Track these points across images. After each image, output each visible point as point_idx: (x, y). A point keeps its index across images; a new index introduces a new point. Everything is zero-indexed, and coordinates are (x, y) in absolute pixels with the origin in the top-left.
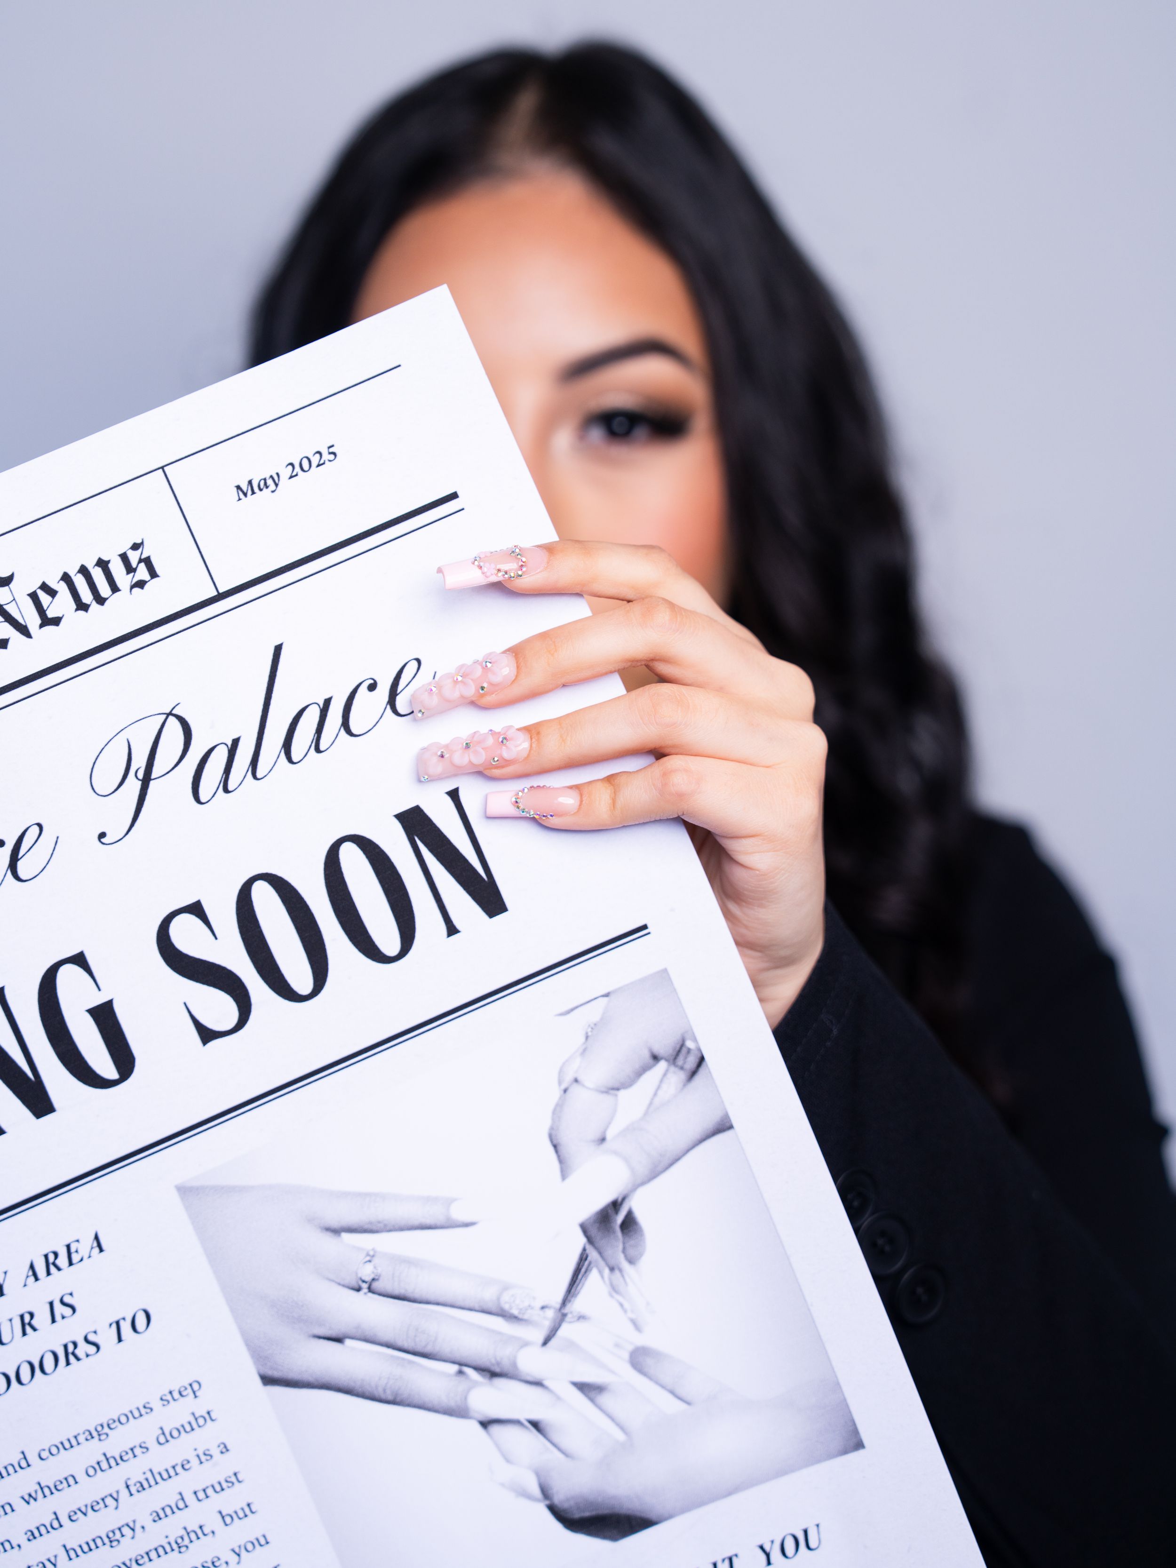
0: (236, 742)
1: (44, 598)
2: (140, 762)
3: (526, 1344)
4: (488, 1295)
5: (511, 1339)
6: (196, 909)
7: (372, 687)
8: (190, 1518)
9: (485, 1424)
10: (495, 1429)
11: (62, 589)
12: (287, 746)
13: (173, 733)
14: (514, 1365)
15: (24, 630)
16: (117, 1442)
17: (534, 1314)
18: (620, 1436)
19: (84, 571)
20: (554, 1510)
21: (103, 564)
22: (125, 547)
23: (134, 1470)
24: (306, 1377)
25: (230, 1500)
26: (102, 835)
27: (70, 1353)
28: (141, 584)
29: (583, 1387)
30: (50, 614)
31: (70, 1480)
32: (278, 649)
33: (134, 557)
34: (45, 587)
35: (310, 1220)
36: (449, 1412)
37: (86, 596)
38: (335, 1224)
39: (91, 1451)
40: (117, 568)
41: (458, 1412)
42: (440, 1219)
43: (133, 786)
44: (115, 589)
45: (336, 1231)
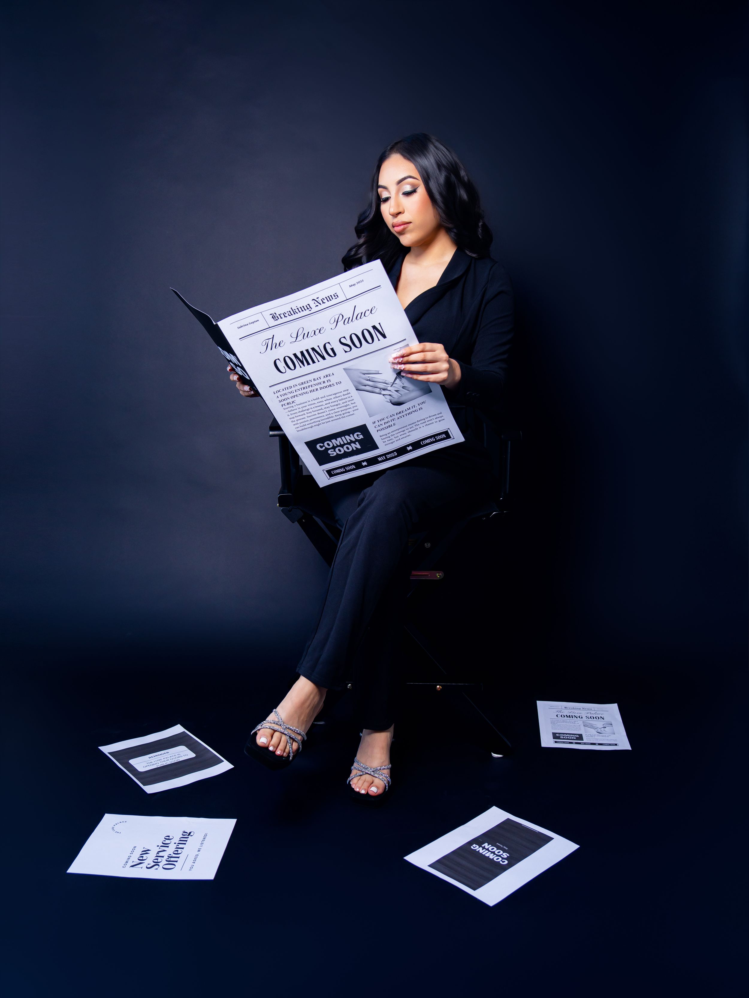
0: (349, 318)
1: (323, 300)
2: (336, 320)
3: (389, 387)
4: (384, 381)
5: (386, 386)
6: (344, 337)
7: (368, 310)
8: (347, 403)
9: (383, 395)
10: (385, 396)
11: (325, 299)
12: (356, 318)
13: (341, 316)
14: (387, 389)
15: (320, 304)
16: (337, 395)
17: (390, 383)
18: (401, 395)
19: (328, 297)
20: (392, 403)
21: (331, 296)
22: (334, 293)
23: (340, 398)
24: (361, 390)
25: (353, 402)
26: (331, 329)
27: (330, 386)
28: (336, 298)
29: (396, 391)
30: (324, 302)
31: (331, 399)
32: (355, 306)
33: (335, 295)
34: (323, 299)
35: (361, 373)
36: (379, 394)
37: (329, 300)
38: (364, 373)
39: (334, 396)
40: (333, 296)
41: (380, 394)
42: (377, 373)
43: (336, 323)
44: (333, 299)
45: (364, 374)
